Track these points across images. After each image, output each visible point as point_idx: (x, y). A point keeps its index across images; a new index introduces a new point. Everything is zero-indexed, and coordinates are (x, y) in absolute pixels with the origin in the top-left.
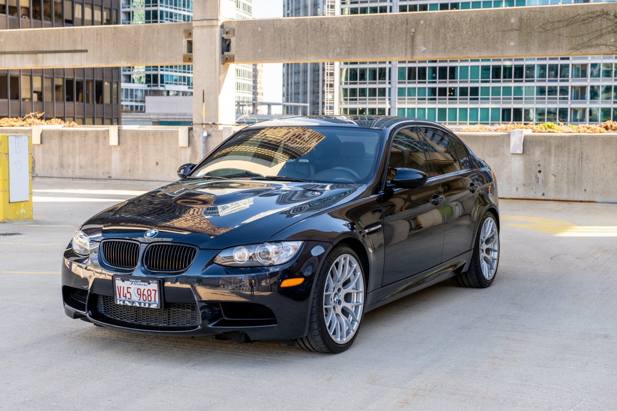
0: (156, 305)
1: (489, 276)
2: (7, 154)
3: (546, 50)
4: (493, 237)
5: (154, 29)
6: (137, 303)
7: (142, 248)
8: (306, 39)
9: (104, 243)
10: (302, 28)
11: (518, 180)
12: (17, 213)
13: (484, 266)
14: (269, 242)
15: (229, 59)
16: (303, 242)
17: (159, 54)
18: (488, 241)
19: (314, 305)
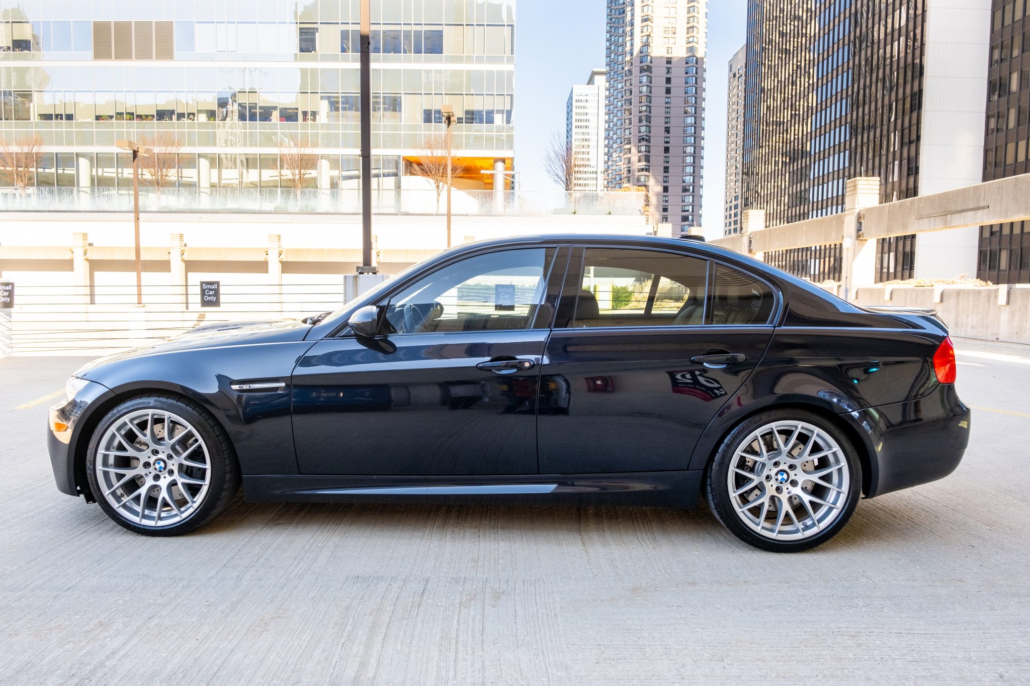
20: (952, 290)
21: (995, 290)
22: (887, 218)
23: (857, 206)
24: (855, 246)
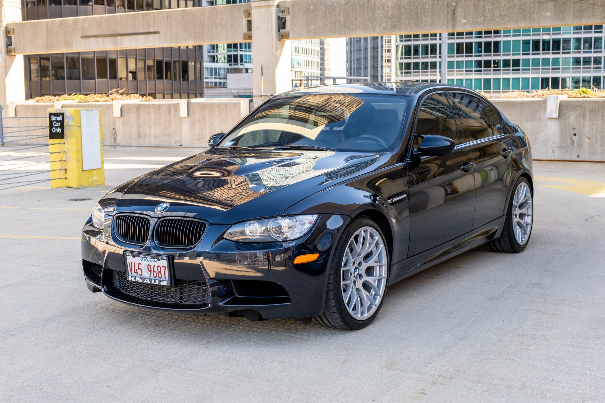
0: (166, 282)
1: (522, 241)
2: (80, 127)
3: (581, 19)
4: (526, 202)
5: (217, 11)
6: (148, 280)
7: (153, 222)
8: (354, 15)
9: (117, 217)
10: (350, 5)
11: (554, 142)
12: (91, 179)
13: (518, 231)
14: (281, 216)
15: (284, 35)
16: (319, 215)
17: (222, 33)
18: (521, 206)
19: (331, 282)
20: (132, 105)
21: (175, 105)
22: (45, 35)
23: (4, 20)
24: (5, 61)
